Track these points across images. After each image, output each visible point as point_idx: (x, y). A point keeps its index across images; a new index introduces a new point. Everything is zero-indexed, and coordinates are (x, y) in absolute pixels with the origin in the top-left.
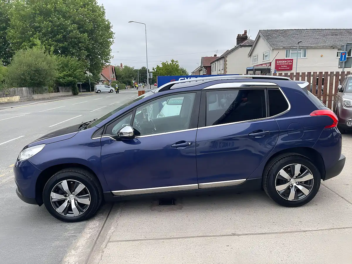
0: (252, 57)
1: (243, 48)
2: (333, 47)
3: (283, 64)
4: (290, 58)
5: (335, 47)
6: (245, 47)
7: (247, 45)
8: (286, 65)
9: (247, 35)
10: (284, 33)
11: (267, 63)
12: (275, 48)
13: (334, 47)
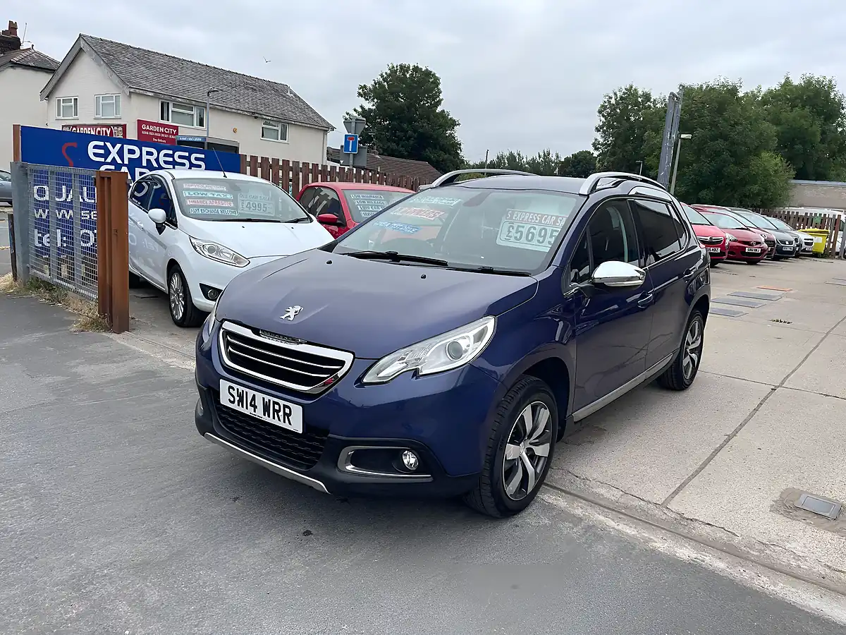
0: (54, 102)
1: (19, 71)
2: (255, 116)
3: (156, 134)
4: (170, 123)
5: (259, 116)
6: (24, 68)
7: (32, 64)
8: (163, 138)
9: (19, 34)
10: (144, 57)
11: (114, 126)
12: (136, 91)
13: (257, 115)
